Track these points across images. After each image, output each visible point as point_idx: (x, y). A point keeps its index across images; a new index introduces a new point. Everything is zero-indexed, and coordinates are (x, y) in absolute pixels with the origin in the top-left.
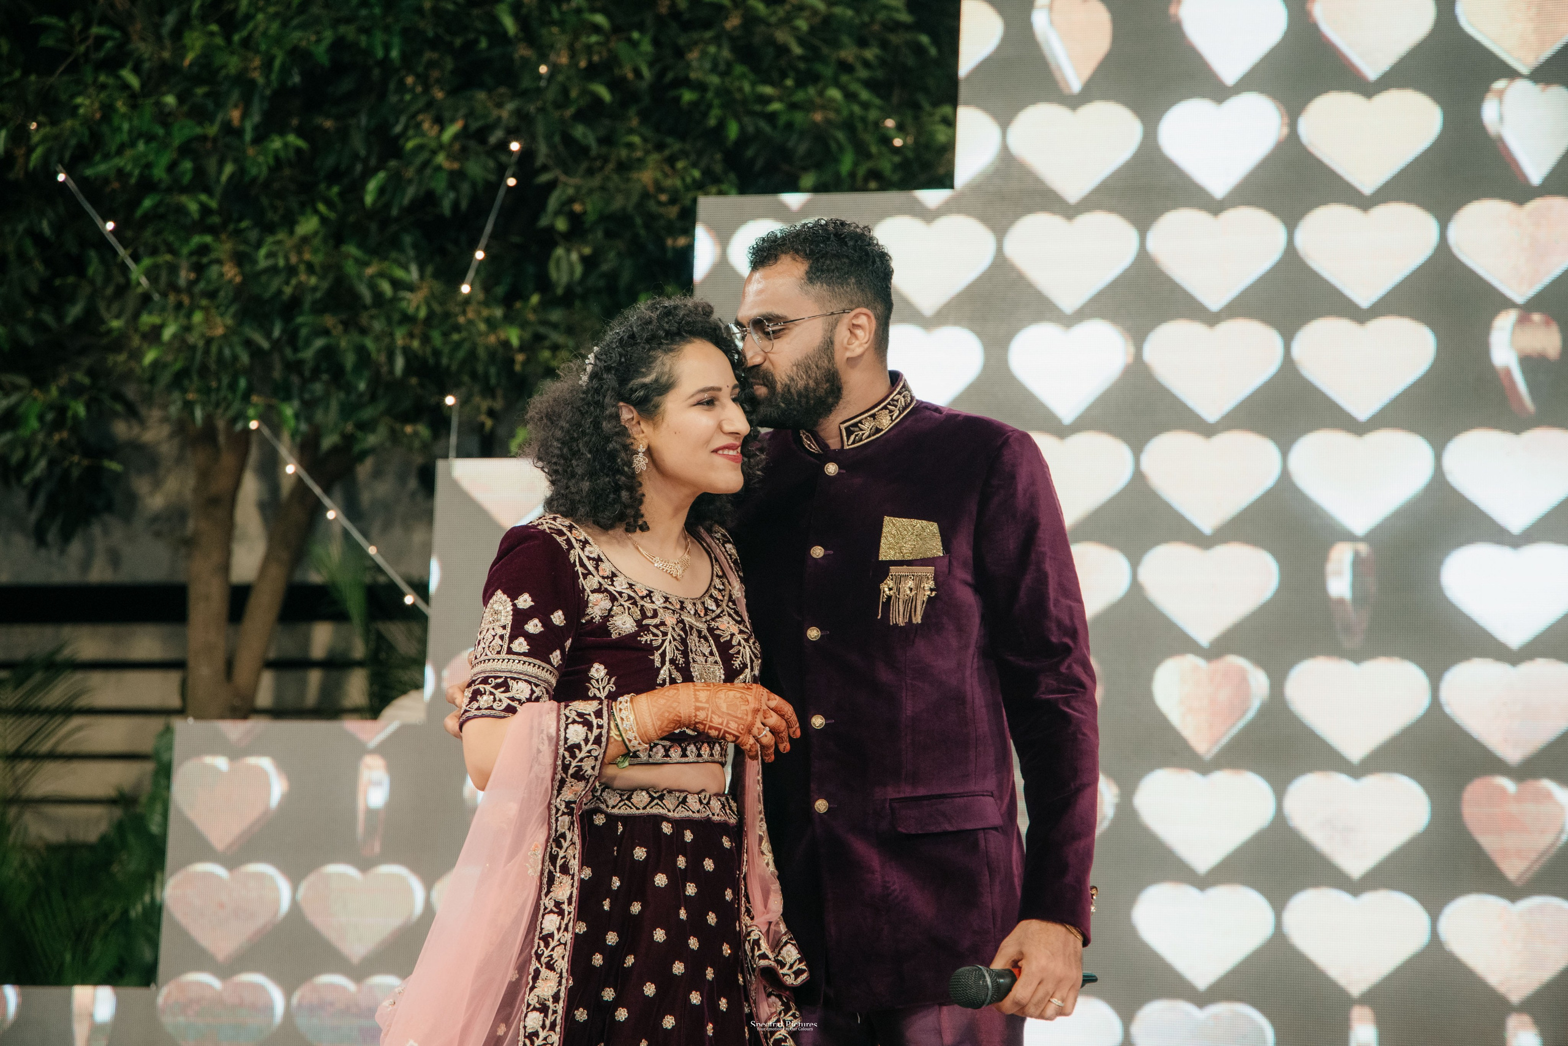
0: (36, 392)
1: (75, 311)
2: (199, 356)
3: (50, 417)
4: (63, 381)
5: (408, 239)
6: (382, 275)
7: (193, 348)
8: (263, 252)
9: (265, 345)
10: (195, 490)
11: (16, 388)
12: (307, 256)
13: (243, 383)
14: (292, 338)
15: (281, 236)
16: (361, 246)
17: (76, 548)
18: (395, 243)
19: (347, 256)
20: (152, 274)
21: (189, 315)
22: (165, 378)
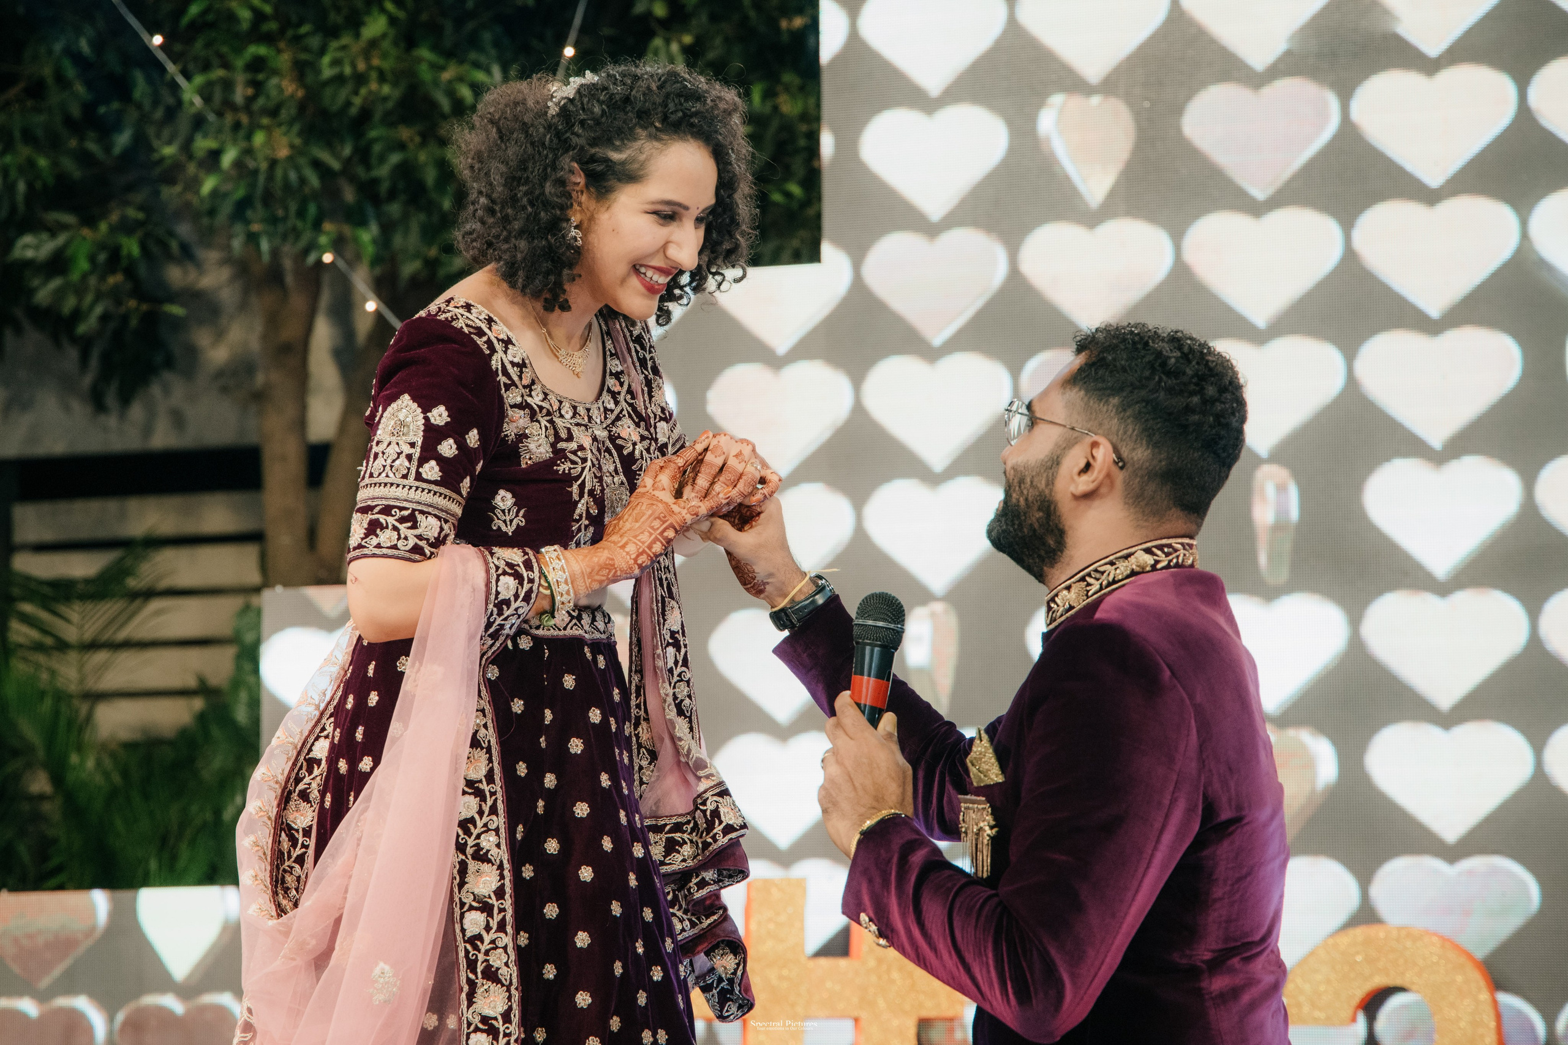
0: (86, 232)
1: (123, 139)
2: (261, 179)
3: (102, 257)
4: (114, 217)
5: (487, 36)
6: (461, 79)
7: (255, 172)
8: (326, 60)
9: (336, 165)
10: (265, 337)
11: (64, 227)
12: (376, 62)
13: (312, 209)
14: (363, 155)
15: (346, 40)
16: (435, 48)
17: (136, 411)
18: (474, 42)
19: (420, 60)
20: (206, 93)
21: (249, 137)
22: (226, 209)
